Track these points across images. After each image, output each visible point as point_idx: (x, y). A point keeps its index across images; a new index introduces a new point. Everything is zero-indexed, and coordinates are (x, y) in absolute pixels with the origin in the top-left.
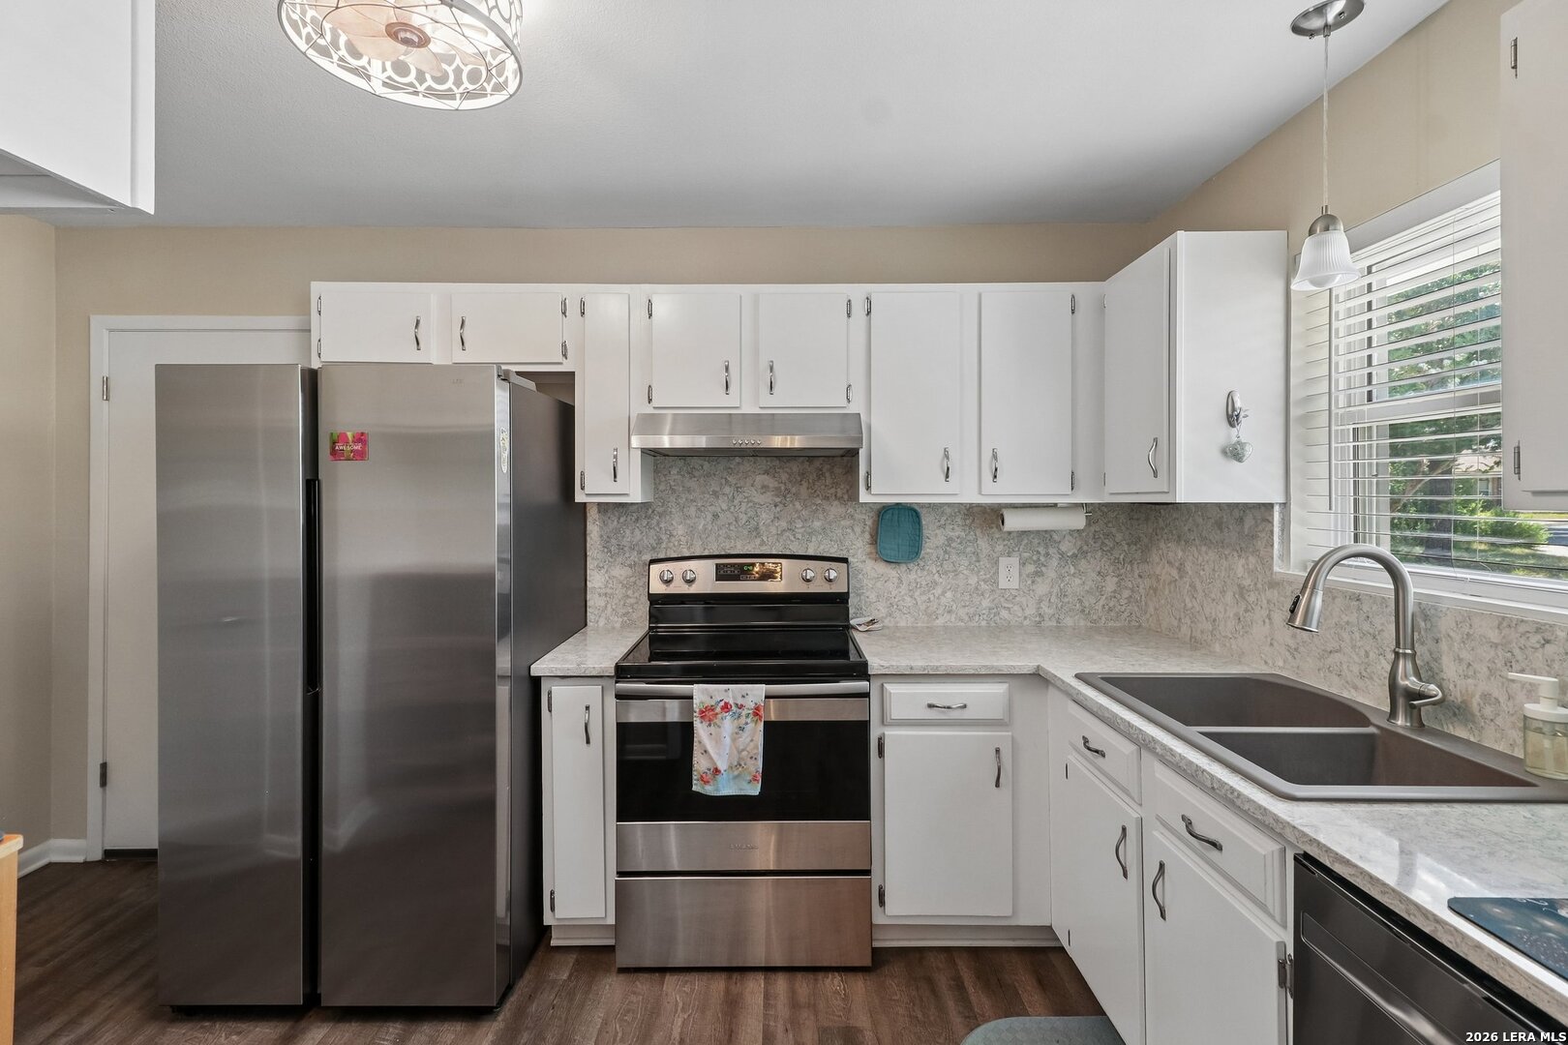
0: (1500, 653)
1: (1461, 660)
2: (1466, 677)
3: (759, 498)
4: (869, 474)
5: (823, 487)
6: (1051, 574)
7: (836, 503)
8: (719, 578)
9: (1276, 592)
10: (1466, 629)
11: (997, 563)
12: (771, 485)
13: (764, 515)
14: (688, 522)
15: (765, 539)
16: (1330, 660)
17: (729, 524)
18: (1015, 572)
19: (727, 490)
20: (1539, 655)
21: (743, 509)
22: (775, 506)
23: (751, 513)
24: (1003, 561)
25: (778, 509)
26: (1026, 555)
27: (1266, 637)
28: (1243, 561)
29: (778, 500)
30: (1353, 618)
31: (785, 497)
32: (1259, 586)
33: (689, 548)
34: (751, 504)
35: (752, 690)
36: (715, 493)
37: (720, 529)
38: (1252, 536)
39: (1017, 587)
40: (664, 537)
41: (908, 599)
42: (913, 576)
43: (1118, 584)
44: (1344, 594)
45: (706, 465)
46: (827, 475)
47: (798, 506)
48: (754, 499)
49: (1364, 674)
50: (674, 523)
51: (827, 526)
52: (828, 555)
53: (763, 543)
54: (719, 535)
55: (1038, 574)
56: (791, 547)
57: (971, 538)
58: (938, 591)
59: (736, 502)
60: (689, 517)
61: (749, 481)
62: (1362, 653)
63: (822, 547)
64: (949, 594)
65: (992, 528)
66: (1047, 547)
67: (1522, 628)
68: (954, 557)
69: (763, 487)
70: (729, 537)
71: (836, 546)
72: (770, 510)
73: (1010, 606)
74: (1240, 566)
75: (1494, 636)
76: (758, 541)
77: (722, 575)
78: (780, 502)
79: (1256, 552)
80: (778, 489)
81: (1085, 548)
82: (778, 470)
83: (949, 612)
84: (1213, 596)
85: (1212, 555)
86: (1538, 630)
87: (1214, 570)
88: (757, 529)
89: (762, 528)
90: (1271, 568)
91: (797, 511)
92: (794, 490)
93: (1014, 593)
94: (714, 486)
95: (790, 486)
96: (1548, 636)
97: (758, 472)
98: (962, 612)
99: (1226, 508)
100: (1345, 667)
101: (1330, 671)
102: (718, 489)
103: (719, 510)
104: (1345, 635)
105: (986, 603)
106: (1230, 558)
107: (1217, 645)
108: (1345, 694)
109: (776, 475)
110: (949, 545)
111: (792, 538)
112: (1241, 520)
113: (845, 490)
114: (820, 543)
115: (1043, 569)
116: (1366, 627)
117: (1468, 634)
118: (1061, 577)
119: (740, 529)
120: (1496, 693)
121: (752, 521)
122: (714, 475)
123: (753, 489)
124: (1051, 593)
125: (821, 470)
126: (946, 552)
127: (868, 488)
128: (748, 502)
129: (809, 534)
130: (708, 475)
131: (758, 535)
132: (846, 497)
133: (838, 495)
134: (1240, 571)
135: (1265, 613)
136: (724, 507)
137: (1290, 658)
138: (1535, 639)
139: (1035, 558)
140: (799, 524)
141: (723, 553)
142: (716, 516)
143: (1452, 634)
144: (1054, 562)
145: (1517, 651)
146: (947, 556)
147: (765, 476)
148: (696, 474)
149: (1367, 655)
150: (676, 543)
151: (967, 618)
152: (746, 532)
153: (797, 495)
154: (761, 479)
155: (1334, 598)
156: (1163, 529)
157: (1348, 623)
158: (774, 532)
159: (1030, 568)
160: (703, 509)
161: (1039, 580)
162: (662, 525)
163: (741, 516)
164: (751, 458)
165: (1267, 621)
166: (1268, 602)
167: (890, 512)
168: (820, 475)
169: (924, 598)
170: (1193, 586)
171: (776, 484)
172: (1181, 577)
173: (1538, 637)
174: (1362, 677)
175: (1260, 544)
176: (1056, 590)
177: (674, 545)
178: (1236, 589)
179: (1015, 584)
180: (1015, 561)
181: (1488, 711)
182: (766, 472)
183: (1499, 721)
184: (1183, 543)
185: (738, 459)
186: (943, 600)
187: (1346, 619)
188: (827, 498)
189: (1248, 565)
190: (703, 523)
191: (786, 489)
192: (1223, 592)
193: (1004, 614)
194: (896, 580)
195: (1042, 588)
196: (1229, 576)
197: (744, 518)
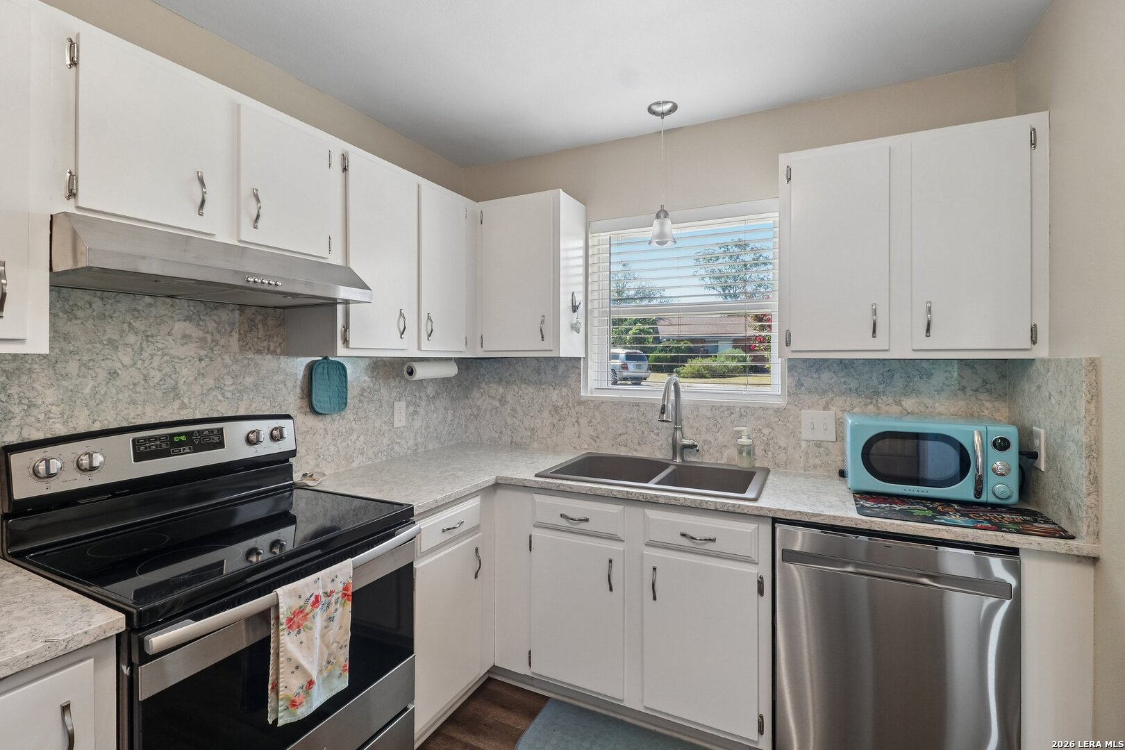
0: (712, 421)
1: (693, 427)
2: (696, 434)
3: (178, 350)
4: (346, 328)
5: (255, 339)
6: (422, 412)
7: (269, 357)
8: (139, 457)
9: (582, 407)
10: (696, 413)
11: (393, 407)
12: (193, 335)
13: (185, 372)
14: (65, 383)
15: (186, 401)
16: (619, 440)
17: (134, 384)
18: (403, 412)
19: (131, 339)
20: (728, 419)
21: (156, 363)
22: (200, 360)
23: (168, 370)
24: (397, 405)
25: (203, 363)
26: (409, 398)
27: (575, 433)
28: (557, 392)
29: (203, 353)
30: (635, 415)
31: (212, 350)
32: (570, 405)
33: (65, 423)
34: (166, 358)
35: (340, 570)
36: (111, 342)
37: (119, 391)
38: (565, 376)
39: (404, 425)
40: (17, 410)
41: (332, 448)
42: (336, 426)
43: (454, 415)
44: (629, 404)
45: (98, 304)
46: (260, 326)
47: (227, 359)
48: (171, 352)
49: (641, 442)
50: (37, 385)
51: (259, 382)
52: (261, 414)
53: (183, 406)
54: (119, 400)
55: (416, 412)
56: (219, 408)
57: (377, 387)
58: (354, 437)
59: (145, 355)
60: (66, 376)
61: (164, 329)
62: (640, 432)
63: (254, 405)
64: (362, 438)
65: (389, 378)
66: (420, 392)
67: (721, 410)
68: (365, 405)
69: (185, 336)
70: (133, 402)
71: (268, 403)
72: (193, 365)
73: (400, 441)
74: (555, 394)
75: (709, 414)
76: (177, 404)
77: (142, 453)
78: (207, 356)
79: (567, 385)
80: (204, 340)
81: (439, 391)
82: (202, 317)
83: (362, 454)
84: (532, 414)
85: (531, 389)
86: (728, 409)
87: (532, 398)
88: (175, 388)
89: (182, 388)
90: (579, 393)
91: (226, 366)
92: (222, 342)
93: (402, 429)
94: (111, 332)
95: (218, 337)
96: (732, 411)
97: (176, 317)
98: (370, 453)
99: (543, 360)
100: (629, 441)
101: (620, 445)
102: (116, 337)
103: (118, 365)
104: (630, 425)
105: (386, 441)
106: (546, 390)
107: (535, 443)
108: (629, 454)
109: (201, 323)
110: (362, 395)
111: (220, 397)
112: (556, 368)
113: (278, 344)
114: (252, 401)
115: (418, 408)
116: (642, 419)
117: (697, 415)
118: (427, 413)
119: (152, 391)
120: (709, 439)
121: (168, 380)
122: (111, 317)
123: (170, 338)
124: (422, 426)
125: (252, 320)
126: (360, 401)
127: (346, 341)
128: (163, 356)
129: (240, 392)
130: (102, 317)
131: (178, 396)
132: (278, 351)
133: (271, 349)
134: (555, 397)
135: (574, 420)
136: (127, 360)
137: (593, 443)
138: (727, 413)
139: (414, 400)
140: (228, 381)
141: (125, 424)
142: (113, 374)
143: (689, 416)
144: (424, 403)
145: (719, 419)
146: (361, 405)
147: (187, 324)
148: (80, 314)
149: (643, 432)
150: (42, 417)
151: (373, 457)
152: (159, 394)
153: (226, 347)
154: (180, 327)
155: (623, 406)
156: (484, 375)
157: (631, 418)
158: (198, 391)
159: (411, 409)
160: (91, 364)
161: (416, 417)
162: (13, 391)
163: (153, 373)
164: (168, 300)
165: (576, 424)
166: (577, 413)
167: (322, 365)
168: (252, 326)
169: (344, 444)
170: (514, 410)
171: (201, 334)
172: (502, 406)
173: (728, 412)
174: (639, 444)
175: (571, 381)
176: (424, 424)
177: (38, 421)
178: (551, 408)
179: (403, 423)
180: (403, 404)
181: (706, 447)
182: (188, 319)
183: (711, 451)
184: (504, 383)
185: (148, 299)
186: (358, 444)
187: (629, 416)
188: (259, 352)
189: (561, 393)
190: (91, 383)
191: (213, 340)
192: (540, 411)
193: (397, 448)
194: (322, 432)
195: (417, 424)
196: (546, 401)
197: (158, 376)
